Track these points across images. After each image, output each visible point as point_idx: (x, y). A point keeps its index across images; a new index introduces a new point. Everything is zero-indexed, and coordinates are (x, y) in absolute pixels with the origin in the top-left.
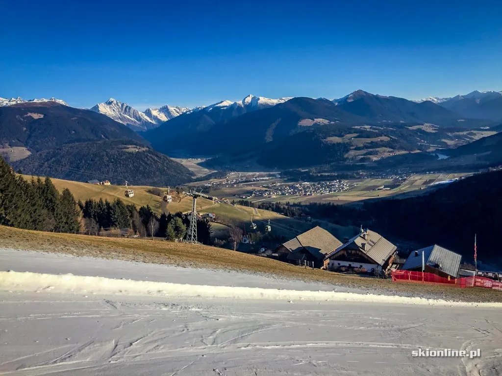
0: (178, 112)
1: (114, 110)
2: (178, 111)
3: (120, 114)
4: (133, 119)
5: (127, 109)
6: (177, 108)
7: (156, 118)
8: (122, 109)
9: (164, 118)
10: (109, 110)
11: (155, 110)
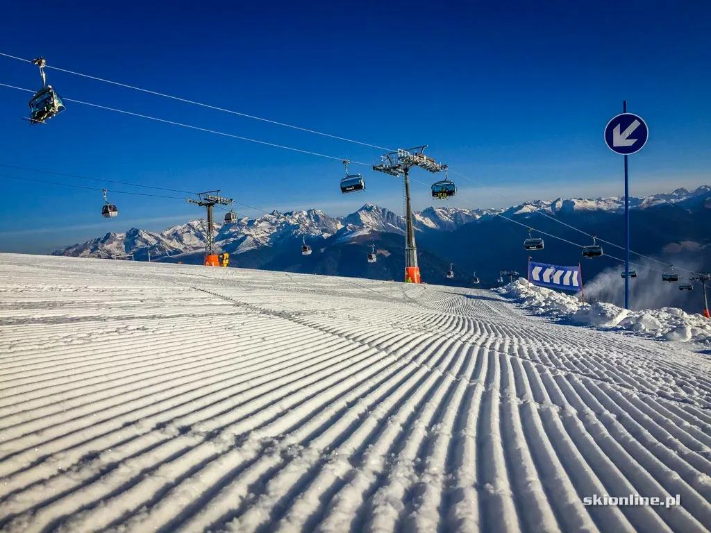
0: (446, 215)
1: (376, 219)
2: (446, 212)
3: (384, 224)
4: (398, 228)
5: (389, 216)
6: (443, 209)
7: (420, 224)
8: (383, 216)
9: (430, 223)
10: (370, 218)
11: (418, 213)
